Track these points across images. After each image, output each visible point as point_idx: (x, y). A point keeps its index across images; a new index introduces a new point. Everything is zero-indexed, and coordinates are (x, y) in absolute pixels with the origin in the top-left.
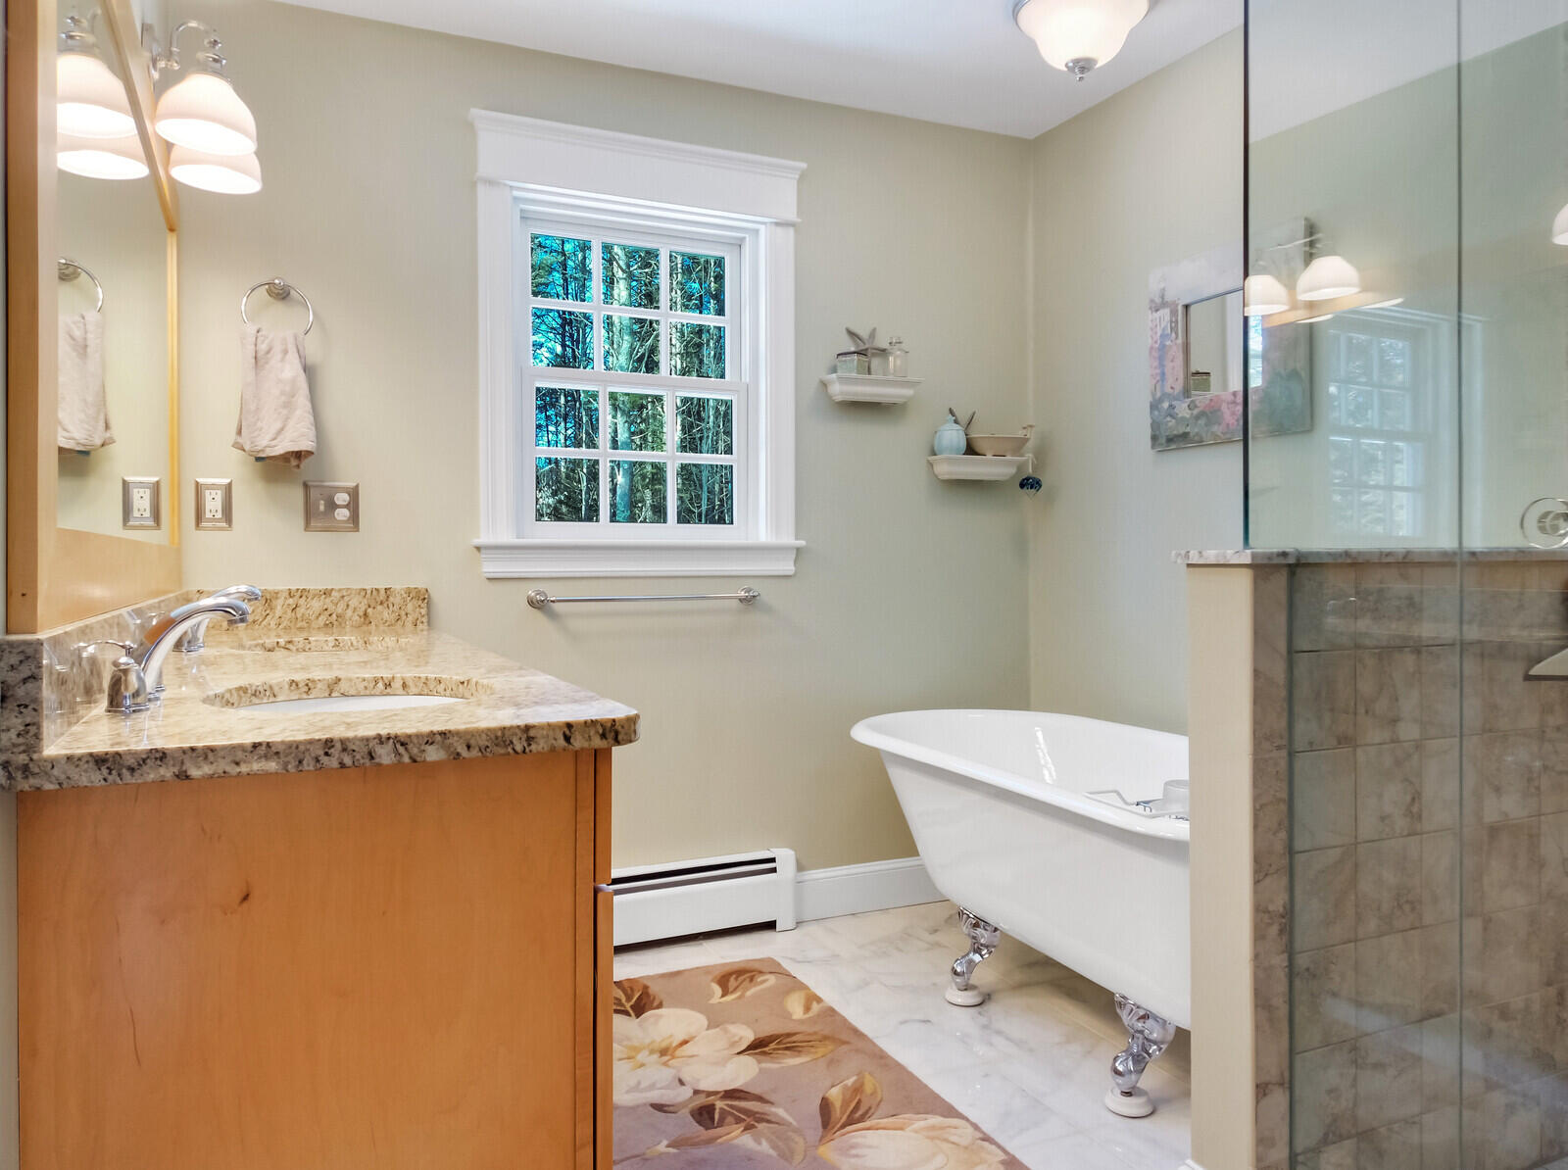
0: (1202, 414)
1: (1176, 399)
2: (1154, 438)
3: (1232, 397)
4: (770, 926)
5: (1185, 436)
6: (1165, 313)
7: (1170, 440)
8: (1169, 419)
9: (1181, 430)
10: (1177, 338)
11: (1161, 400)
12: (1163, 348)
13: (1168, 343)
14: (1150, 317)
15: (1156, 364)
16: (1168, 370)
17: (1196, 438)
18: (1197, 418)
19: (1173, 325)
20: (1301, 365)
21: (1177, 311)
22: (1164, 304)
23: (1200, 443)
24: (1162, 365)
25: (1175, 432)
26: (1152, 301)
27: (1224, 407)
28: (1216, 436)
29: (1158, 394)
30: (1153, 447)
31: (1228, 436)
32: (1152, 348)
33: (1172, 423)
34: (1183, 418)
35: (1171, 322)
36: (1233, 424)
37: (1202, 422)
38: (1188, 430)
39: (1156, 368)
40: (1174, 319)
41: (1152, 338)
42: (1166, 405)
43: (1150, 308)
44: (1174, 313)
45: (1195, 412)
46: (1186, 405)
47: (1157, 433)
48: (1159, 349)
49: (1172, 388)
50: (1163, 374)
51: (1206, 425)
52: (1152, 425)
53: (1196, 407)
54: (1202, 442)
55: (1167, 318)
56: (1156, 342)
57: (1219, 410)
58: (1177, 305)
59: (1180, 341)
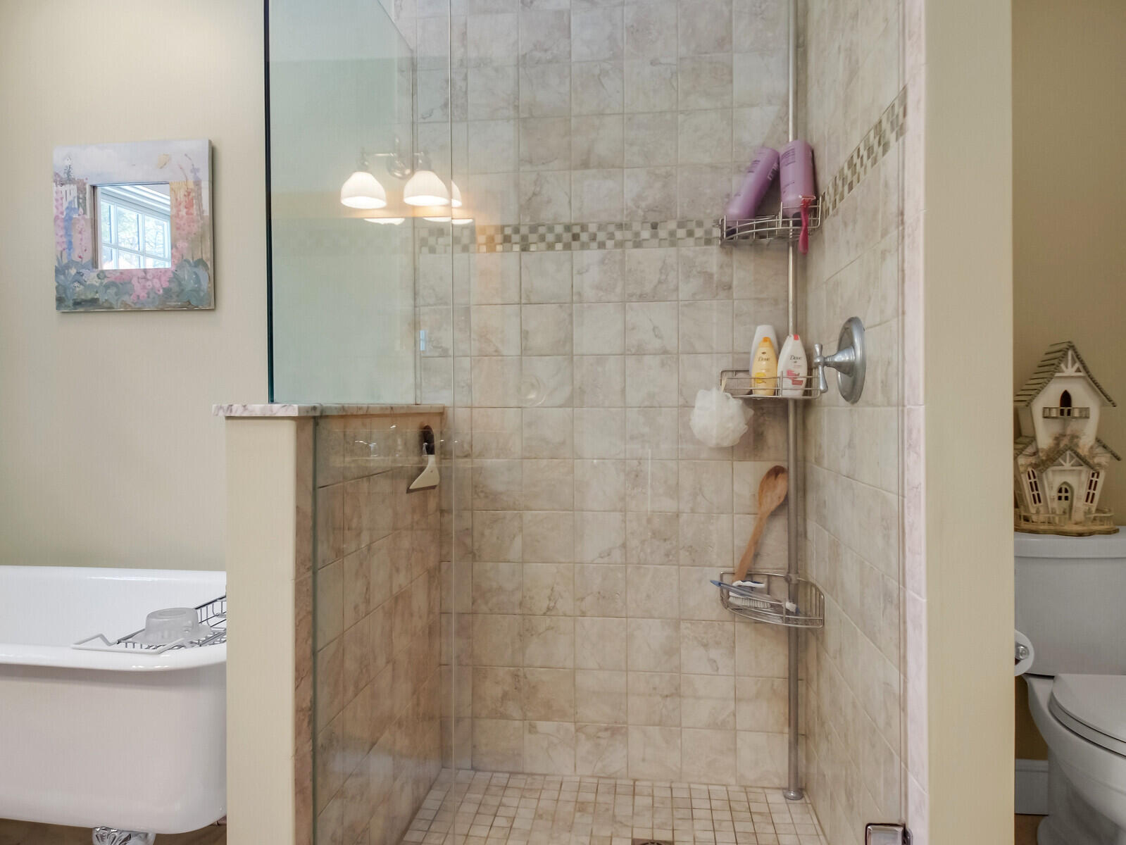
0: (113, 284)
1: (83, 267)
2: (60, 300)
3: (144, 274)
5: (94, 302)
6: (72, 189)
7: (77, 304)
8: (76, 284)
9: (90, 296)
10: (85, 213)
11: (67, 267)
12: (69, 219)
13: (75, 216)
14: (55, 188)
15: (62, 232)
16: (76, 238)
17: (105, 305)
18: (107, 287)
19: (81, 201)
20: (207, 256)
21: (85, 189)
22: (70, 180)
23: (109, 309)
24: (68, 234)
25: (83, 297)
26: (56, 174)
27: (134, 281)
28: (125, 305)
29: (65, 261)
30: (58, 308)
31: (138, 306)
32: (56, 218)
33: (79, 288)
34: (92, 286)
35: (79, 198)
36: (143, 297)
37: (112, 291)
38: (97, 296)
39: (61, 236)
40: (81, 196)
41: (57, 208)
42: (73, 271)
43: (55, 181)
44: (81, 190)
45: (105, 281)
46: (95, 274)
47: (64, 296)
48: (65, 220)
49: (80, 257)
50: (70, 243)
51: (116, 294)
52: (57, 288)
53: (105, 277)
54: (113, 308)
55: (75, 193)
56: (62, 213)
57: (130, 282)
58: (85, 184)
59: (88, 216)
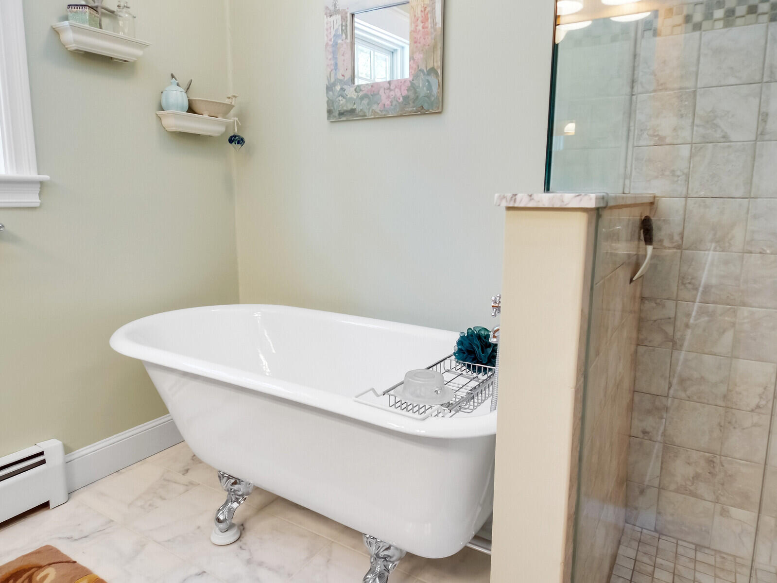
0: (365, 96)
1: (345, 83)
2: (330, 112)
3: (388, 85)
4: (46, 505)
5: (352, 111)
6: (337, 18)
7: (341, 114)
8: (340, 98)
9: (350, 107)
10: (346, 38)
11: (334, 84)
12: (335, 44)
13: (340, 41)
14: (326, 20)
15: (330, 57)
16: (340, 63)
17: (361, 114)
18: (362, 98)
19: (344, 28)
20: (438, 64)
21: (347, 17)
22: (337, 12)
23: (363, 117)
24: (335, 58)
25: (345, 108)
26: (327, 8)
27: (382, 92)
28: (374, 112)
29: (333, 80)
30: (329, 118)
31: (384, 113)
32: (327, 44)
33: (342, 101)
34: (351, 98)
35: (342, 26)
36: (388, 105)
37: (365, 102)
38: (354, 107)
39: (330, 60)
40: (344, 24)
41: (327, 36)
42: (338, 88)
43: (326, 14)
44: (344, 19)
45: (361, 94)
46: (354, 89)
47: (332, 108)
48: (333, 46)
49: (343, 76)
50: (336, 64)
51: (368, 104)
52: (327, 102)
53: (361, 90)
54: (365, 116)
55: (339, 22)
56: (331, 40)
57: (378, 94)
58: (346, 13)
59: (349, 40)
